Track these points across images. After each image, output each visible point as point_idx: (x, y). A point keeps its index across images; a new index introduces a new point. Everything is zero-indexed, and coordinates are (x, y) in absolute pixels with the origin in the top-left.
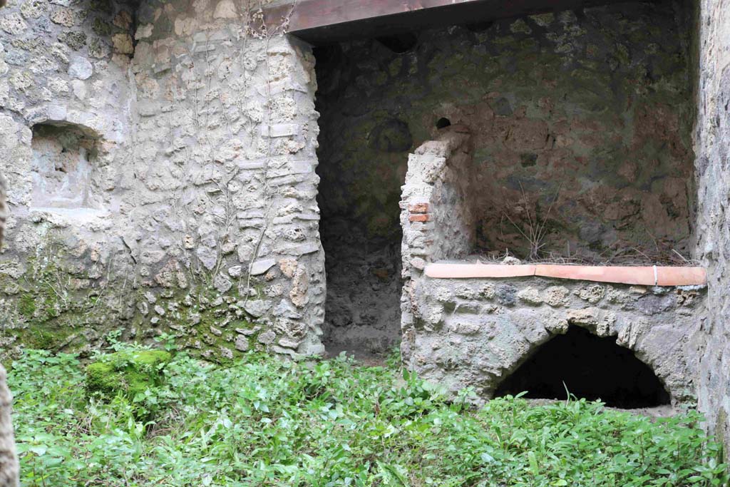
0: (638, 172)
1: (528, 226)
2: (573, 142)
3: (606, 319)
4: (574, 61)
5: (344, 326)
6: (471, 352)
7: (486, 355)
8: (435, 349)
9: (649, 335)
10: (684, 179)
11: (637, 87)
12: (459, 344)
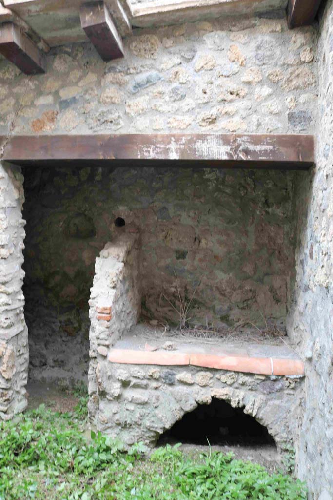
0: (255, 270)
1: (179, 303)
2: (212, 244)
3: (238, 396)
4: (217, 185)
5: (41, 367)
6: (142, 416)
7: (153, 419)
8: (115, 414)
9: (266, 408)
10: (285, 277)
11: (258, 210)
12: (133, 411)
